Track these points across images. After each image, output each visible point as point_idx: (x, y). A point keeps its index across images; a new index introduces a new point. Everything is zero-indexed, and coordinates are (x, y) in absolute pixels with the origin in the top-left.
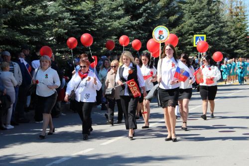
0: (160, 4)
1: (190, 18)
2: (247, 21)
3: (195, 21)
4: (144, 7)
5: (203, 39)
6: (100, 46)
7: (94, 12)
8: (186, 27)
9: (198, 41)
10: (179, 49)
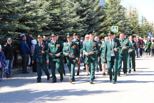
0: (95, 9)
1: (110, 17)
2: (139, 18)
3: (112, 18)
4: (87, 11)
5: (117, 29)
6: (64, 32)
7: (62, 14)
8: (108, 22)
9: (114, 29)
10: (105, 34)
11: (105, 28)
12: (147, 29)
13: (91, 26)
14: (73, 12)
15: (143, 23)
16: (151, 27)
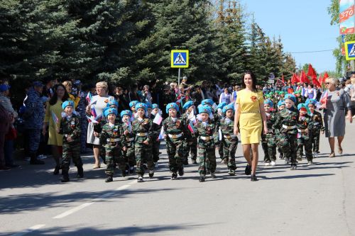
1: (165, 25)
2: (244, 30)
3: (172, 28)
4: (98, 6)
5: (185, 59)
6: (33, 65)
7: (23, 13)
8: (160, 39)
9: (177, 59)
10: (151, 71)
11: (152, 54)
12: (265, 60)
13: (112, 48)
14: (59, 7)
15: (256, 43)
16: (277, 55)
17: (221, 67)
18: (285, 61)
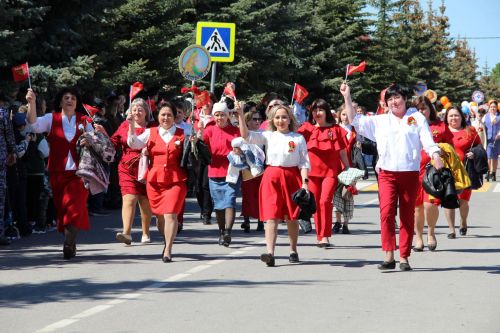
9: (210, 43)
10: (149, 67)
11: (152, 29)
12: (407, 51)
15: (390, 14)
16: (436, 43)
17: (307, 65)
18: (453, 55)
